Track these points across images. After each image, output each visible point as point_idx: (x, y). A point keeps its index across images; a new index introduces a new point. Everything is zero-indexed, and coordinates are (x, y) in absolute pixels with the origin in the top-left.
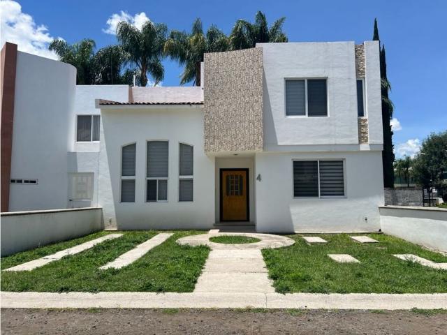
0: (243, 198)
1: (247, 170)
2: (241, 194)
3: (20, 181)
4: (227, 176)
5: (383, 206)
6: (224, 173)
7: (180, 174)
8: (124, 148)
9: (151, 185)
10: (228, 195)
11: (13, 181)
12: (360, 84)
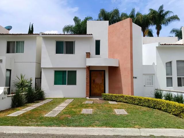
8: (167, 63)
9: (179, 80)
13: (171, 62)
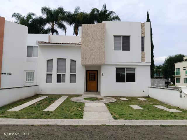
0: (95, 82)
1: (97, 71)
2: (95, 81)
3: (5, 74)
4: (89, 74)
5: (150, 86)
6: (88, 72)
7: (71, 72)
8: (48, 61)
9: (59, 76)
10: (89, 80)
11: (2, 74)
12: (143, 38)
13: (52, 60)
